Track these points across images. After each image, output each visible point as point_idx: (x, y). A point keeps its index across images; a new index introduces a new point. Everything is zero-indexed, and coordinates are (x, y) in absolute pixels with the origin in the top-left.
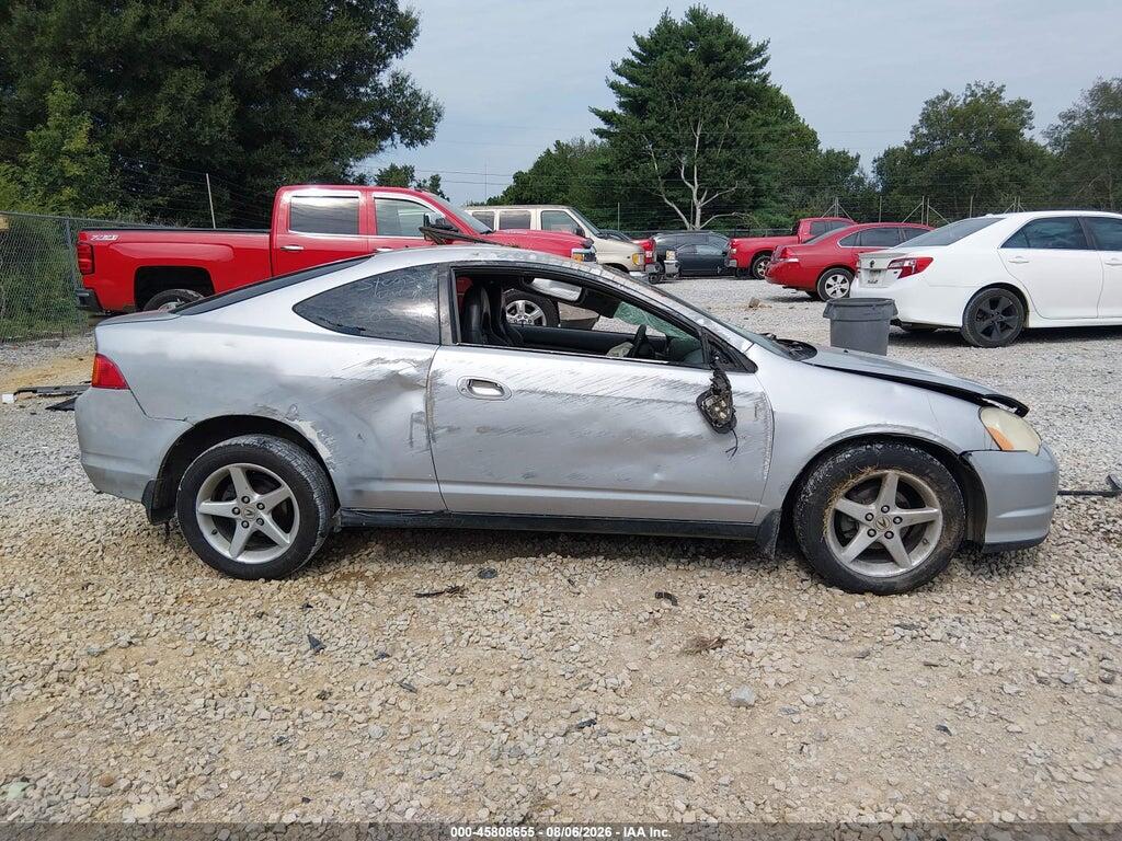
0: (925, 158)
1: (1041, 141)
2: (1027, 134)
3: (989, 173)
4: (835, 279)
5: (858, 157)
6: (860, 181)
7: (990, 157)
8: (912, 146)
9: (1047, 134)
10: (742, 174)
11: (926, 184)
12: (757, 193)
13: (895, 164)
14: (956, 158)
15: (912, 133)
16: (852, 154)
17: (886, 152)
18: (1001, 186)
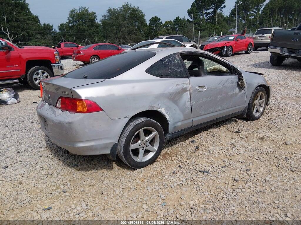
0: (72, 27)
1: (100, 23)
2: (96, 21)
3: (90, 31)
4: (94, 59)
5: (53, 26)
6: (55, 33)
7: (89, 27)
8: (69, 23)
9: (100, 21)
10: (23, 30)
11: (75, 34)
12: (29, 36)
13: (64, 28)
14: (81, 27)
15: (68, 19)
16: (51, 25)
17: (60, 25)
18: (93, 34)
